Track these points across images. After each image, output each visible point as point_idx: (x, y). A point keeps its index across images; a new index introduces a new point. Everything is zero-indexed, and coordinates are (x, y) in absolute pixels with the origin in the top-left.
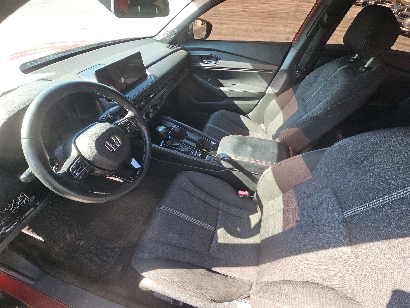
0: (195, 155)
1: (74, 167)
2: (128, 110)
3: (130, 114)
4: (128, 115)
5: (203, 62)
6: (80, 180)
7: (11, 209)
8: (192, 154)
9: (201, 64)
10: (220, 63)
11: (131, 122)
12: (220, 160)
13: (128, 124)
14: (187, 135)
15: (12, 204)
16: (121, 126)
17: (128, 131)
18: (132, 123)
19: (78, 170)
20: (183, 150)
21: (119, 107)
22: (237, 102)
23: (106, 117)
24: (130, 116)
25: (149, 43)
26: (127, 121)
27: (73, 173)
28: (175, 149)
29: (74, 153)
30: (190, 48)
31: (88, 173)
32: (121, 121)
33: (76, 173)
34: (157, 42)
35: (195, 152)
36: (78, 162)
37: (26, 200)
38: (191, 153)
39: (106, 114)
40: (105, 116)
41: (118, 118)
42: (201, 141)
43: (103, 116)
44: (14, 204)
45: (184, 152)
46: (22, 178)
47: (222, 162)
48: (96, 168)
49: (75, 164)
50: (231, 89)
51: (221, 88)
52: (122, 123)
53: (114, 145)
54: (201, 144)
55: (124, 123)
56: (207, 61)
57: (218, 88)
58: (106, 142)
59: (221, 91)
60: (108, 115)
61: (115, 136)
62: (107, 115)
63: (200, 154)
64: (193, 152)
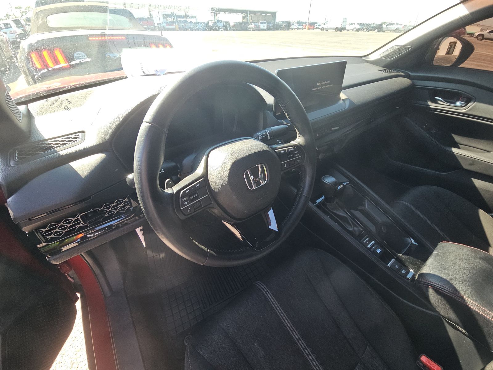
0: (369, 246)
1: (187, 191)
2: (300, 134)
3: (299, 140)
4: (295, 141)
5: (436, 102)
6: (186, 214)
7: (108, 210)
8: (364, 242)
9: (430, 103)
10: (473, 107)
11: (295, 153)
12: (428, 288)
13: (291, 154)
14: (365, 205)
15: (112, 205)
16: (279, 154)
17: (285, 166)
18: (296, 155)
19: (191, 198)
20: (351, 229)
21: (286, 127)
22: (478, 183)
23: (264, 136)
24: (298, 143)
25: (355, 63)
26: (291, 150)
27: (182, 200)
28: (336, 221)
29: (200, 171)
30: (420, 76)
31: (202, 208)
32: (281, 147)
33: (185, 201)
34: (367, 64)
35: (370, 241)
36: (197, 186)
37: (129, 206)
38: (363, 239)
39: (266, 132)
40: (263, 134)
41: (279, 141)
43: (260, 134)
44: (114, 206)
45: (351, 233)
46: (128, 178)
47: (432, 294)
48: (216, 206)
49: (192, 186)
50: (478, 156)
51: (454, 150)
52: (283, 150)
53: (257, 179)
55: (284, 150)
56: (445, 101)
57: (448, 149)
58: (248, 171)
59: (452, 154)
60: (268, 133)
61: (264, 166)
62: (266, 134)
63: (380, 250)
64: (366, 240)
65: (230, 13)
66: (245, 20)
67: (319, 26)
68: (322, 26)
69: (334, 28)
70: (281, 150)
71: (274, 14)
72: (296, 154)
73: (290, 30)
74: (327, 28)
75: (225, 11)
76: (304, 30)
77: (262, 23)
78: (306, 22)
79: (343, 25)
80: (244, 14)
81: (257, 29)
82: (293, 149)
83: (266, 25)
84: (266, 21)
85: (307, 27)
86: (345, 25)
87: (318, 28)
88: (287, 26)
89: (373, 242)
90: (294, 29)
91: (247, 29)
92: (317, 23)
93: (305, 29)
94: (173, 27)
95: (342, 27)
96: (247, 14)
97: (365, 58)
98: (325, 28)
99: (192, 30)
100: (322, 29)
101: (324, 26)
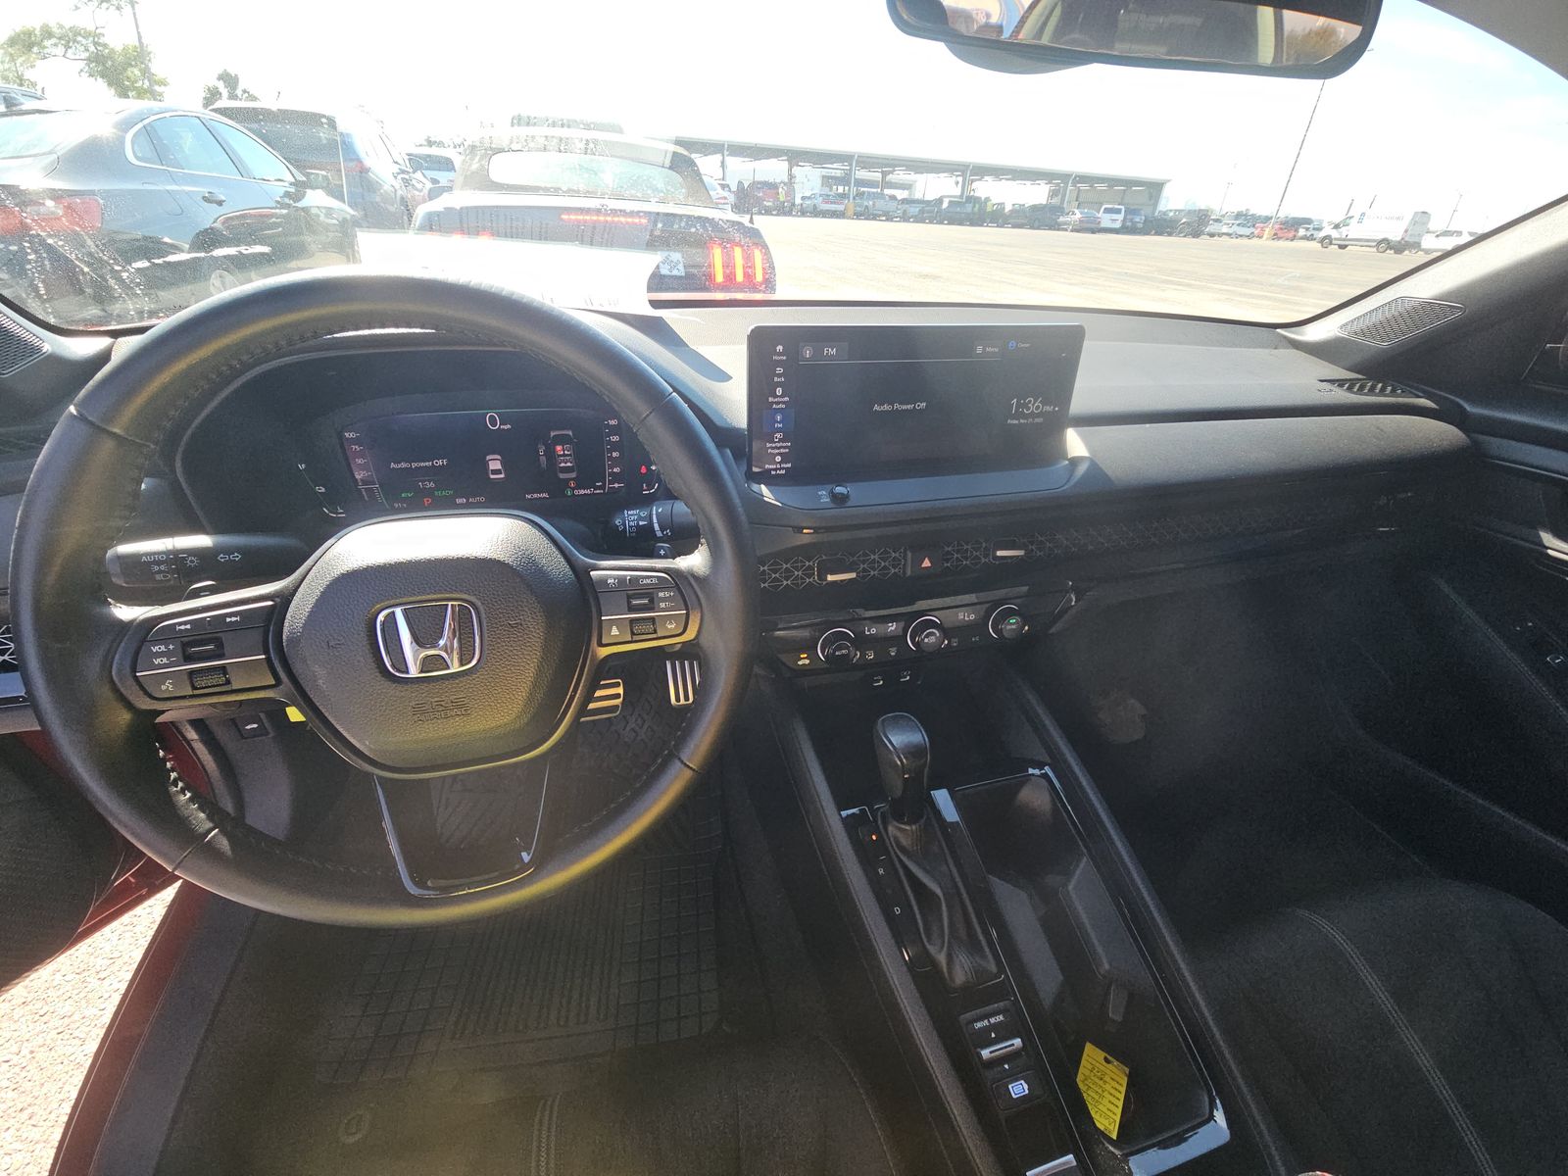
0: (988, 1052)
1: (183, 627)
6: (159, 695)
8: (979, 1025)
11: (661, 594)
13: (643, 597)
14: (1068, 875)
16: (599, 588)
17: (615, 634)
18: (663, 605)
26: (646, 581)
27: (148, 649)
28: (899, 900)
33: (160, 654)
34: (1290, 351)
35: (1007, 1033)
36: (228, 620)
38: (977, 1012)
39: (651, 511)
40: (639, 516)
41: (660, 548)
42: (1131, 995)
43: (631, 513)
49: (209, 617)
54: (1119, 1018)
55: (622, 580)
60: (654, 517)
61: (471, 610)
62: (649, 518)
63: (1026, 1086)
64: (992, 1020)
65: (1013, 179)
66: (1056, 201)
67: (1315, 233)
68: (1327, 231)
69: (1374, 241)
70: (611, 577)
71: (1155, 188)
72: (664, 600)
73: (1202, 237)
74: (1344, 240)
75: (997, 172)
76: (1255, 241)
77: (1107, 211)
78: (1268, 219)
79: (1409, 233)
80: (1058, 184)
81: (1092, 228)
82: (655, 581)
83: (1120, 217)
84: (1122, 207)
85: (1267, 232)
86: (1420, 236)
87: (1311, 238)
88: (1197, 224)
89: (1017, 1042)
90: (1220, 235)
91: (1055, 226)
92: (1308, 221)
93: (1260, 237)
94: (841, 208)
95: (1406, 239)
96: (1066, 184)
97: (1290, 332)
98: (1335, 239)
99: (889, 219)
100: (1327, 241)
101: (1335, 234)
